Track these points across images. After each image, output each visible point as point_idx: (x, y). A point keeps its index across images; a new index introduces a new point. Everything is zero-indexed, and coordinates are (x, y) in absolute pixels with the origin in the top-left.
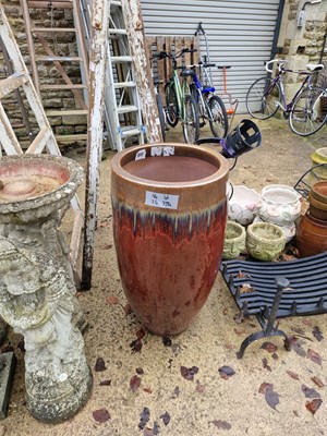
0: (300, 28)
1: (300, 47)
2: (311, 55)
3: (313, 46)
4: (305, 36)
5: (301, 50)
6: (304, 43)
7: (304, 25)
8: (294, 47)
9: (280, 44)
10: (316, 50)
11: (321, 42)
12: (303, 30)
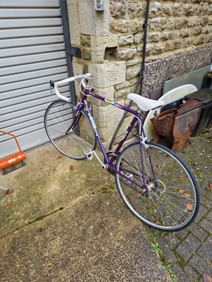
0: (100, 13)
1: (107, 49)
2: (127, 59)
3: (129, 44)
4: (112, 29)
5: (111, 52)
6: (113, 40)
7: (106, 8)
8: (98, 50)
9: (75, 41)
10: (133, 50)
11: (139, 36)
12: (108, 17)
